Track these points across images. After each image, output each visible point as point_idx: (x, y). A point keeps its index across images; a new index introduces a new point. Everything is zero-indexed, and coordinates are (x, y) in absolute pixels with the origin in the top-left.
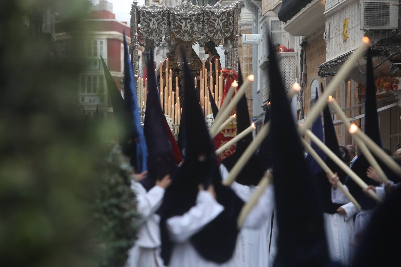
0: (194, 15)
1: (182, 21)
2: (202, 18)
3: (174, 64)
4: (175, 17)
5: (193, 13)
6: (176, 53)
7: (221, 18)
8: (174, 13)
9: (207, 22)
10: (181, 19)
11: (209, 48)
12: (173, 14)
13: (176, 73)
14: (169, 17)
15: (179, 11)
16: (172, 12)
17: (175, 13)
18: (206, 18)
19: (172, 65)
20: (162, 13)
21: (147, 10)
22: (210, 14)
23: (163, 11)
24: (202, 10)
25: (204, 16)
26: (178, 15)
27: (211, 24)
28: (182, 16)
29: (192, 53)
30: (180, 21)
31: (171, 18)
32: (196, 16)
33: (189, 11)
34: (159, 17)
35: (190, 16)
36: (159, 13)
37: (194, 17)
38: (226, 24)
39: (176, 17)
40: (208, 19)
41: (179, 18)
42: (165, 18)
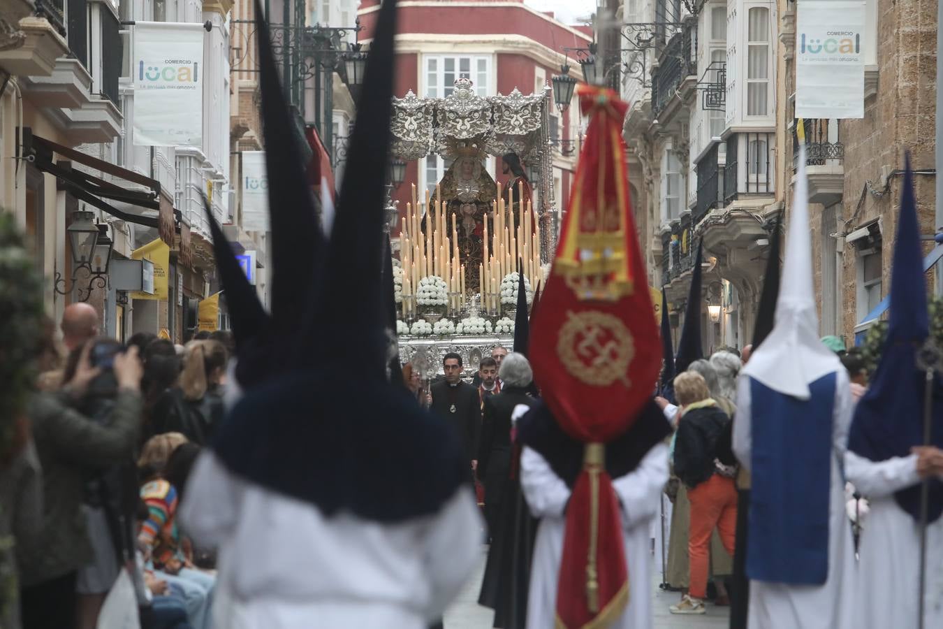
0: (476, 111)
1: (457, 120)
2: (491, 115)
3: (452, 191)
4: (444, 113)
5: (476, 108)
6: (454, 174)
7: (521, 114)
8: (443, 109)
9: (498, 121)
10: (456, 118)
11: (508, 163)
12: (443, 111)
13: (455, 207)
14: (435, 116)
15: (452, 105)
16: (440, 107)
17: (446, 108)
18: (496, 115)
19: (447, 195)
20: (423, 110)
21: (399, 105)
22: (503, 109)
23: (425, 106)
24: (491, 103)
25: (493, 112)
26: (451, 111)
27: (505, 122)
28: (457, 114)
29: (482, 175)
30: (454, 121)
31: (440, 117)
32: (480, 113)
33: (468, 105)
34: (420, 115)
35: (470, 114)
36: (419, 109)
37: (476, 115)
38: (529, 120)
39: (447, 115)
40: (500, 117)
41: (452, 116)
42: (429, 117)
